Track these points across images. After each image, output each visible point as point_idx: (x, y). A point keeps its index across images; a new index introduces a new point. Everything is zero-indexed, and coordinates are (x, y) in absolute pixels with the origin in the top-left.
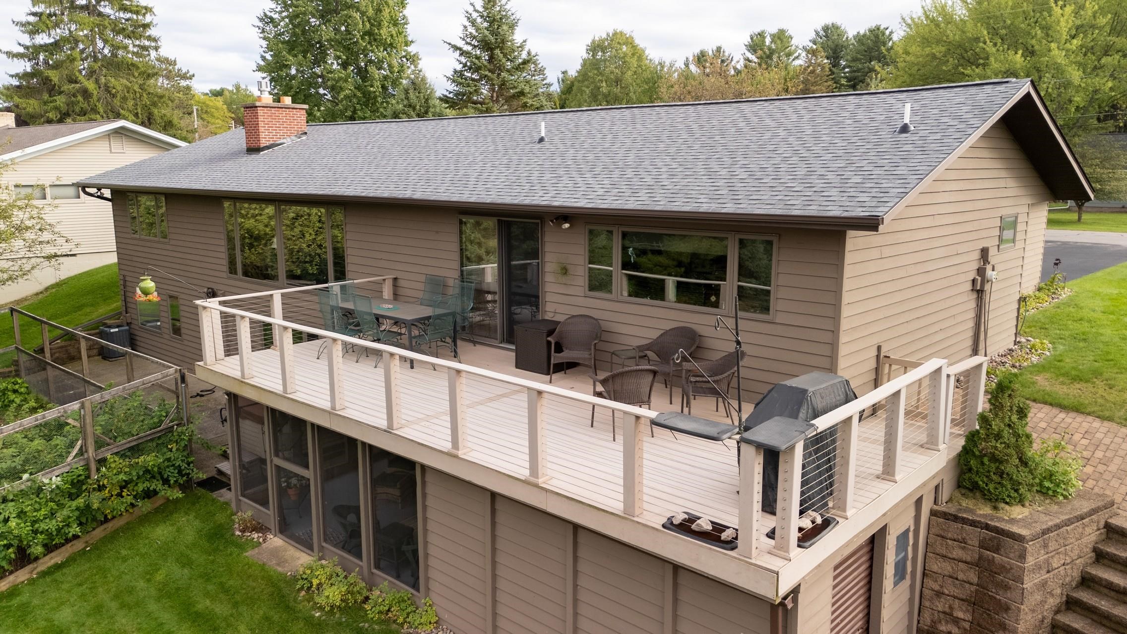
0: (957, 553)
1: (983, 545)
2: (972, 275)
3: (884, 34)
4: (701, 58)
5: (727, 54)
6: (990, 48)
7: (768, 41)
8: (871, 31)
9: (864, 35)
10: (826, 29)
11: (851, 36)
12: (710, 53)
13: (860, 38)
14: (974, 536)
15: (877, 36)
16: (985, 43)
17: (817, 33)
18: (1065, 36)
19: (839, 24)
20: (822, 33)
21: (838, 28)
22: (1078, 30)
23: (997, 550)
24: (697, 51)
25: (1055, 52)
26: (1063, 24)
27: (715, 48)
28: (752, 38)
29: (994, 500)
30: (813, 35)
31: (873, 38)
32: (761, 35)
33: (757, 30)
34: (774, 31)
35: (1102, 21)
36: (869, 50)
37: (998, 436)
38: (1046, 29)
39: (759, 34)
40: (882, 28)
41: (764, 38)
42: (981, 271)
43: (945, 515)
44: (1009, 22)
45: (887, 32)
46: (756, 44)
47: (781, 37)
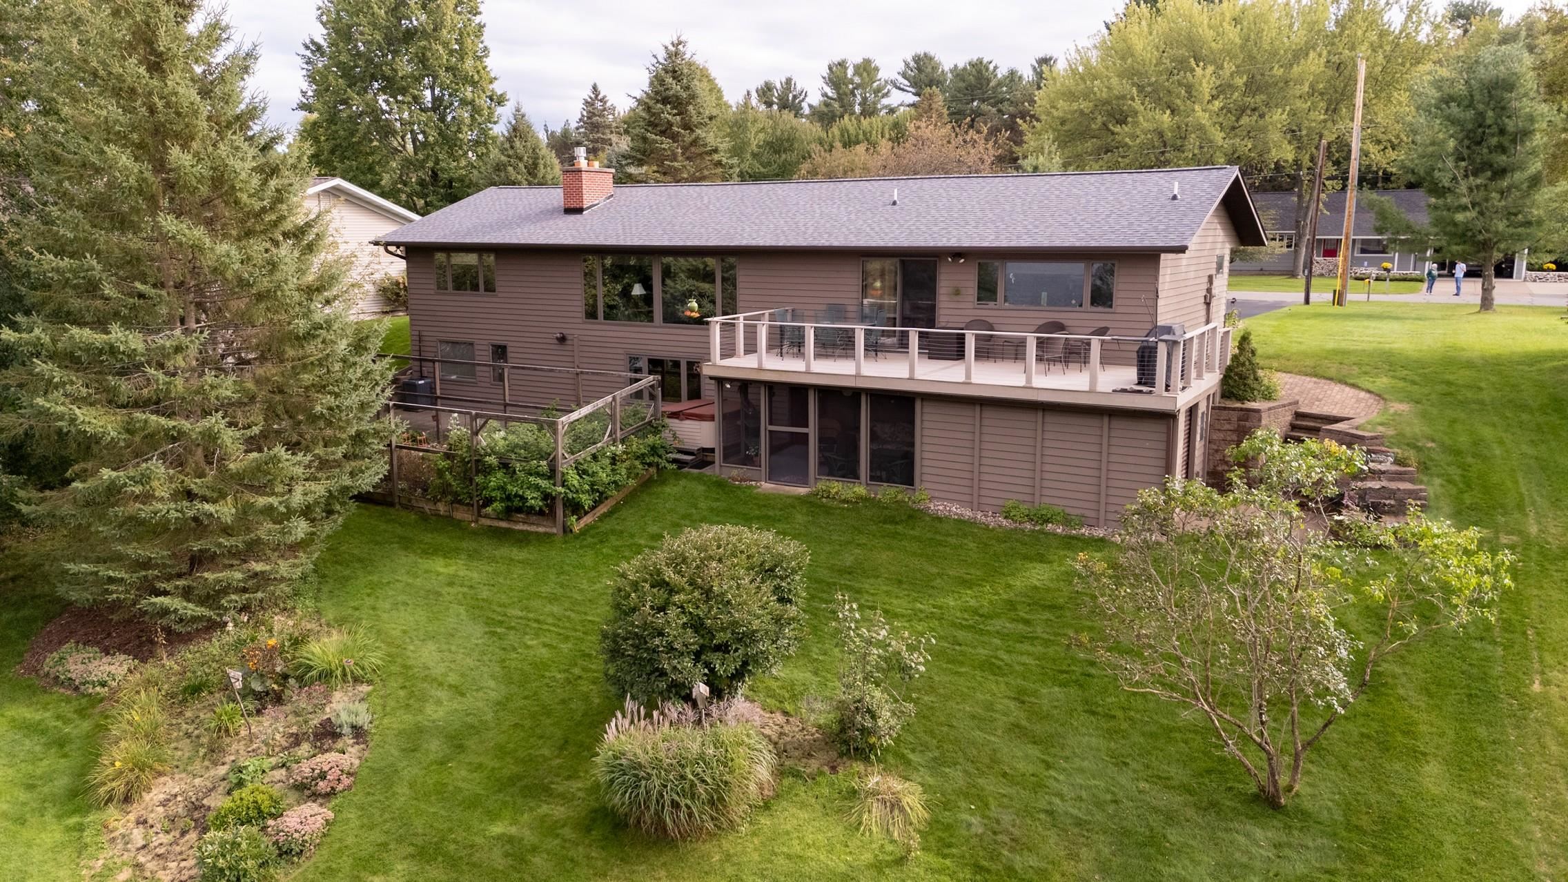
0: (1227, 427)
1: (1239, 420)
2: (1204, 293)
3: (987, 69)
4: (765, 92)
5: (799, 88)
6: (1137, 105)
7: (850, 72)
8: (972, 65)
9: (965, 69)
10: (917, 59)
11: (946, 69)
12: (778, 86)
13: (959, 74)
14: (1234, 416)
15: (979, 72)
16: (1133, 99)
17: (907, 65)
18: (1207, 97)
19: (932, 54)
20: (912, 64)
21: (931, 59)
22: (1221, 90)
23: (1247, 420)
24: (760, 83)
25: (1200, 114)
26: (1205, 85)
27: (784, 80)
28: (830, 68)
29: (1241, 399)
30: (901, 67)
31: (974, 72)
32: (842, 64)
33: (837, 59)
34: (859, 60)
35: (1240, 81)
36: (970, 88)
37: (1243, 365)
38: (1189, 88)
39: (839, 64)
40: (985, 61)
41: (846, 68)
42: (1209, 290)
43: (1219, 408)
44: (1153, 79)
45: (991, 67)
46: (836, 76)
47: (867, 69)
